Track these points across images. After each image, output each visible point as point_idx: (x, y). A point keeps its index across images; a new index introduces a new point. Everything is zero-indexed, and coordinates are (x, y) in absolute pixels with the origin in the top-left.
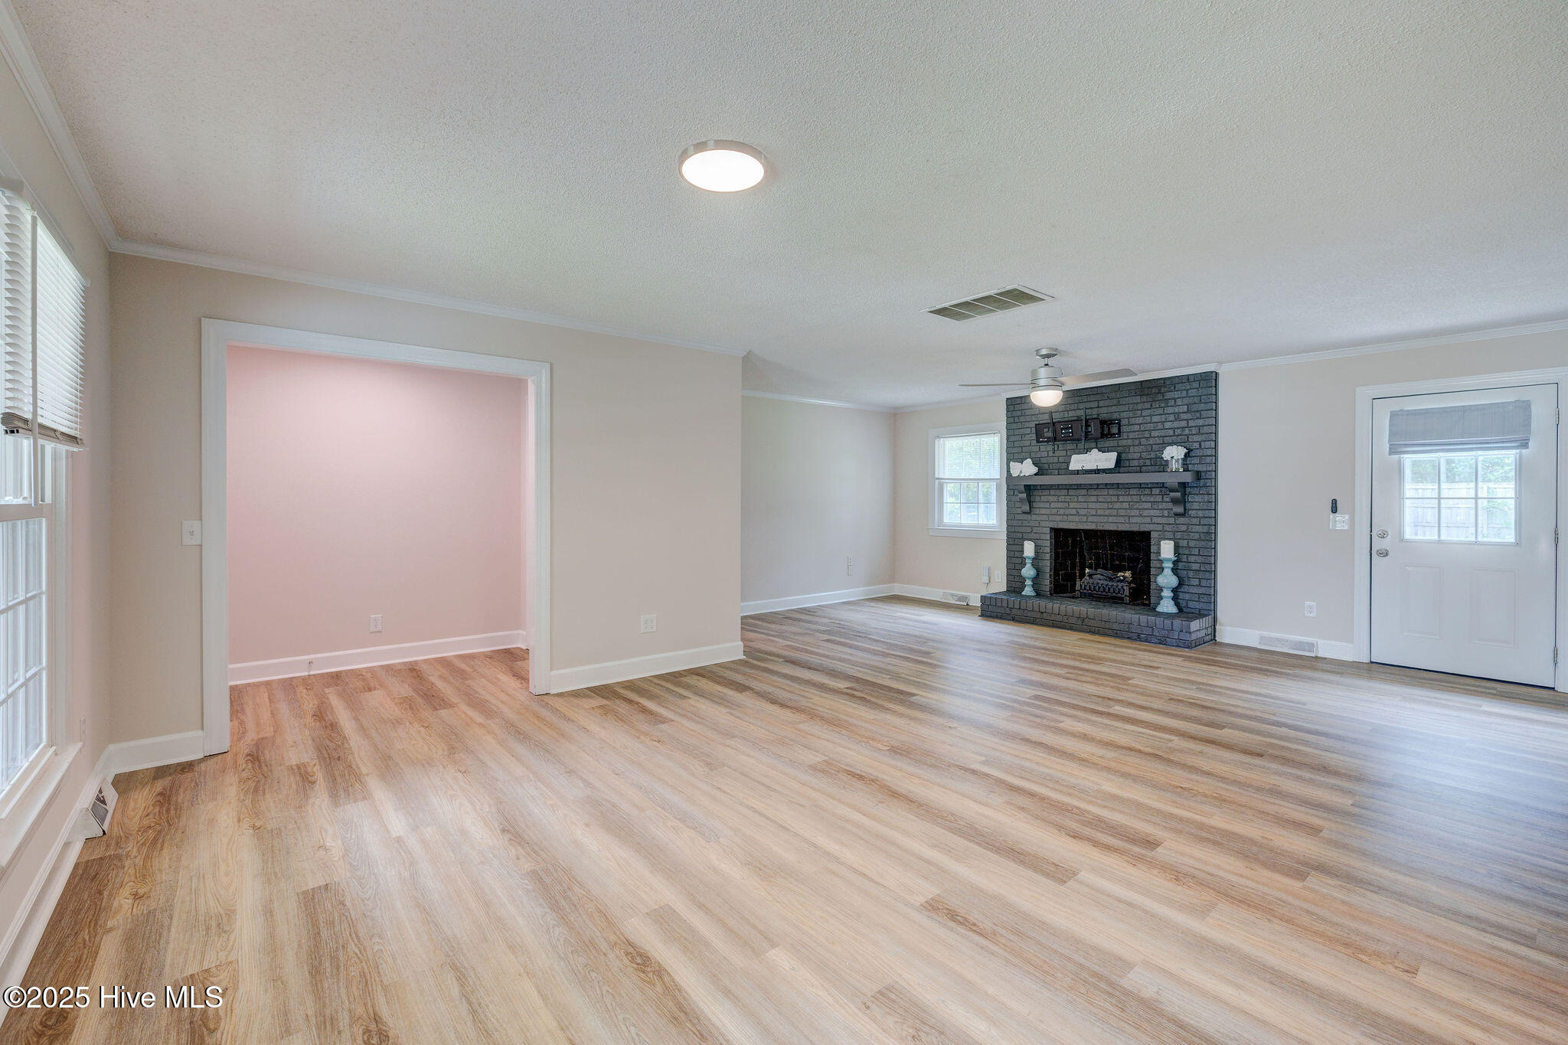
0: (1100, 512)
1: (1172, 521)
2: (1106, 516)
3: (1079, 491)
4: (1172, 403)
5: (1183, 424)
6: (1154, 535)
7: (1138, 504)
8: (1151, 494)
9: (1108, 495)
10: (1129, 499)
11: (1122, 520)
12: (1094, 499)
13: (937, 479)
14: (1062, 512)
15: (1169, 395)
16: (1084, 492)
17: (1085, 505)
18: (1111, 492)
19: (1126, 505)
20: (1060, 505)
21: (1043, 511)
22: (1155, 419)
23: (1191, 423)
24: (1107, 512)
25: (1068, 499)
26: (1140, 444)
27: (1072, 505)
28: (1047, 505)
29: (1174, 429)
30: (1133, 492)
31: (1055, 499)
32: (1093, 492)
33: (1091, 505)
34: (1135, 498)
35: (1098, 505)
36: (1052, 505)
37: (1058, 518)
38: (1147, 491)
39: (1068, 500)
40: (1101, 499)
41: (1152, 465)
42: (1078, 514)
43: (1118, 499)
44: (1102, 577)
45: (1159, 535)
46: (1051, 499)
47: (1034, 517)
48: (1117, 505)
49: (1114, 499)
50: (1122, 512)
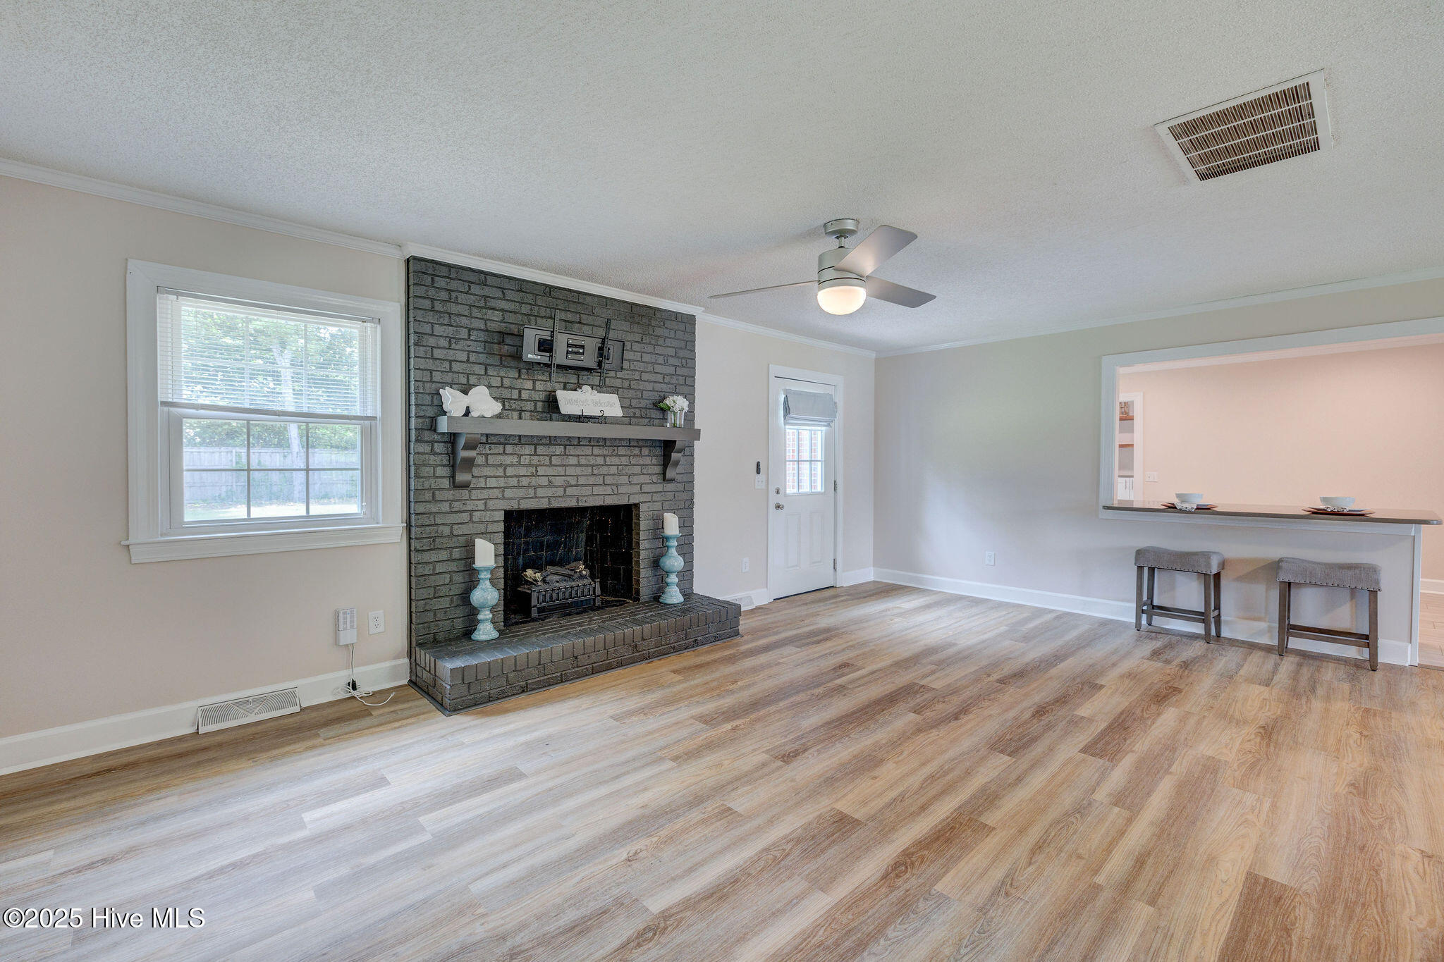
0: (582, 481)
1: (659, 488)
2: (589, 485)
3: (552, 449)
4: (661, 341)
5: (672, 370)
6: (643, 508)
7: (627, 468)
8: (641, 455)
9: (592, 455)
10: (616, 460)
11: (609, 490)
12: (573, 461)
13: (165, 404)
14: (525, 482)
15: (659, 331)
16: (559, 450)
17: (561, 470)
18: (596, 451)
19: (613, 470)
20: (522, 471)
21: (492, 482)
22: (646, 358)
23: (679, 371)
24: (592, 480)
25: (535, 460)
26: (630, 388)
27: (541, 471)
28: (500, 472)
29: (664, 375)
30: (622, 451)
31: (514, 460)
32: (571, 450)
33: (570, 471)
34: (624, 460)
35: (579, 470)
36: (510, 471)
37: (521, 493)
38: (636, 451)
39: (535, 462)
40: (583, 461)
41: (641, 417)
42: (551, 484)
43: (605, 461)
44: (557, 578)
45: (649, 508)
46: (508, 460)
47: (475, 494)
48: (604, 470)
49: (600, 460)
50: (609, 480)
